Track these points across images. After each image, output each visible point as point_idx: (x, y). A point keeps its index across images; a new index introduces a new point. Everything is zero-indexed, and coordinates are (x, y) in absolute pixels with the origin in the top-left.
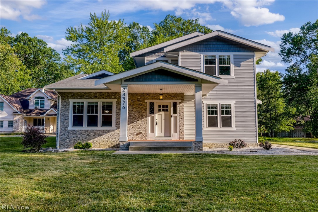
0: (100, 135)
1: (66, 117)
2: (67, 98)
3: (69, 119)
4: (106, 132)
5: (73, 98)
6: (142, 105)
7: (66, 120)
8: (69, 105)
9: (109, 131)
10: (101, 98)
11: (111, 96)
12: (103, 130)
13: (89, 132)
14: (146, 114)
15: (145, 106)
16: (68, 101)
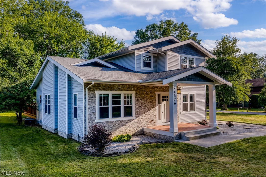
0: (123, 125)
1: (93, 109)
2: (94, 90)
3: (96, 111)
4: (128, 122)
5: (99, 90)
6: (153, 96)
7: (93, 112)
8: (95, 96)
9: (130, 121)
10: (123, 90)
11: (131, 88)
12: (126, 120)
13: (114, 123)
14: (156, 104)
15: (155, 97)
16: (95, 92)
